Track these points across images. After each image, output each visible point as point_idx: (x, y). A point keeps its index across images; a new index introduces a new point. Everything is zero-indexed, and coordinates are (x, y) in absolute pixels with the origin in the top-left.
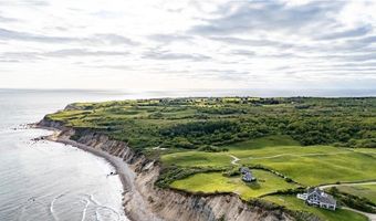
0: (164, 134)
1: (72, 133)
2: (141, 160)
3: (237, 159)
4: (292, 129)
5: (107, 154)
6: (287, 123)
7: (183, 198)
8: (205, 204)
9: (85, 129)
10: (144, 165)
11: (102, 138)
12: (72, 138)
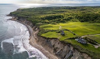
0: (42, 19)
1: (17, 18)
2: (35, 27)
3: (61, 27)
4: (78, 17)
5: (26, 24)
6: (77, 15)
7: (44, 39)
8: (50, 41)
9: (21, 17)
10: (35, 28)
11: (25, 20)
12: (17, 19)
